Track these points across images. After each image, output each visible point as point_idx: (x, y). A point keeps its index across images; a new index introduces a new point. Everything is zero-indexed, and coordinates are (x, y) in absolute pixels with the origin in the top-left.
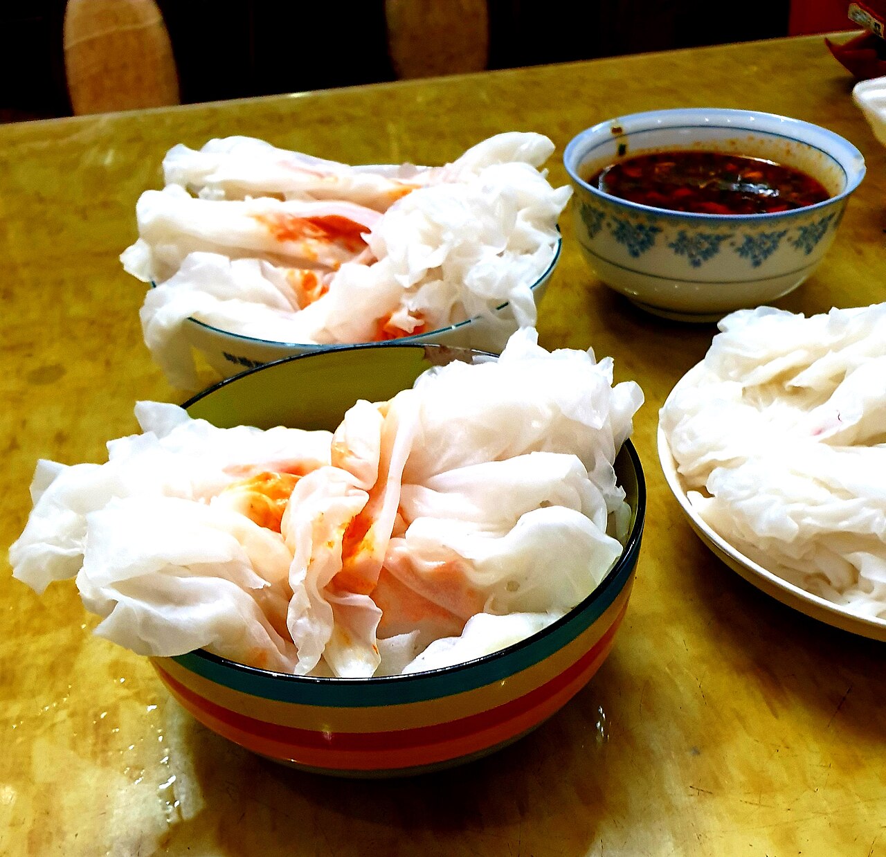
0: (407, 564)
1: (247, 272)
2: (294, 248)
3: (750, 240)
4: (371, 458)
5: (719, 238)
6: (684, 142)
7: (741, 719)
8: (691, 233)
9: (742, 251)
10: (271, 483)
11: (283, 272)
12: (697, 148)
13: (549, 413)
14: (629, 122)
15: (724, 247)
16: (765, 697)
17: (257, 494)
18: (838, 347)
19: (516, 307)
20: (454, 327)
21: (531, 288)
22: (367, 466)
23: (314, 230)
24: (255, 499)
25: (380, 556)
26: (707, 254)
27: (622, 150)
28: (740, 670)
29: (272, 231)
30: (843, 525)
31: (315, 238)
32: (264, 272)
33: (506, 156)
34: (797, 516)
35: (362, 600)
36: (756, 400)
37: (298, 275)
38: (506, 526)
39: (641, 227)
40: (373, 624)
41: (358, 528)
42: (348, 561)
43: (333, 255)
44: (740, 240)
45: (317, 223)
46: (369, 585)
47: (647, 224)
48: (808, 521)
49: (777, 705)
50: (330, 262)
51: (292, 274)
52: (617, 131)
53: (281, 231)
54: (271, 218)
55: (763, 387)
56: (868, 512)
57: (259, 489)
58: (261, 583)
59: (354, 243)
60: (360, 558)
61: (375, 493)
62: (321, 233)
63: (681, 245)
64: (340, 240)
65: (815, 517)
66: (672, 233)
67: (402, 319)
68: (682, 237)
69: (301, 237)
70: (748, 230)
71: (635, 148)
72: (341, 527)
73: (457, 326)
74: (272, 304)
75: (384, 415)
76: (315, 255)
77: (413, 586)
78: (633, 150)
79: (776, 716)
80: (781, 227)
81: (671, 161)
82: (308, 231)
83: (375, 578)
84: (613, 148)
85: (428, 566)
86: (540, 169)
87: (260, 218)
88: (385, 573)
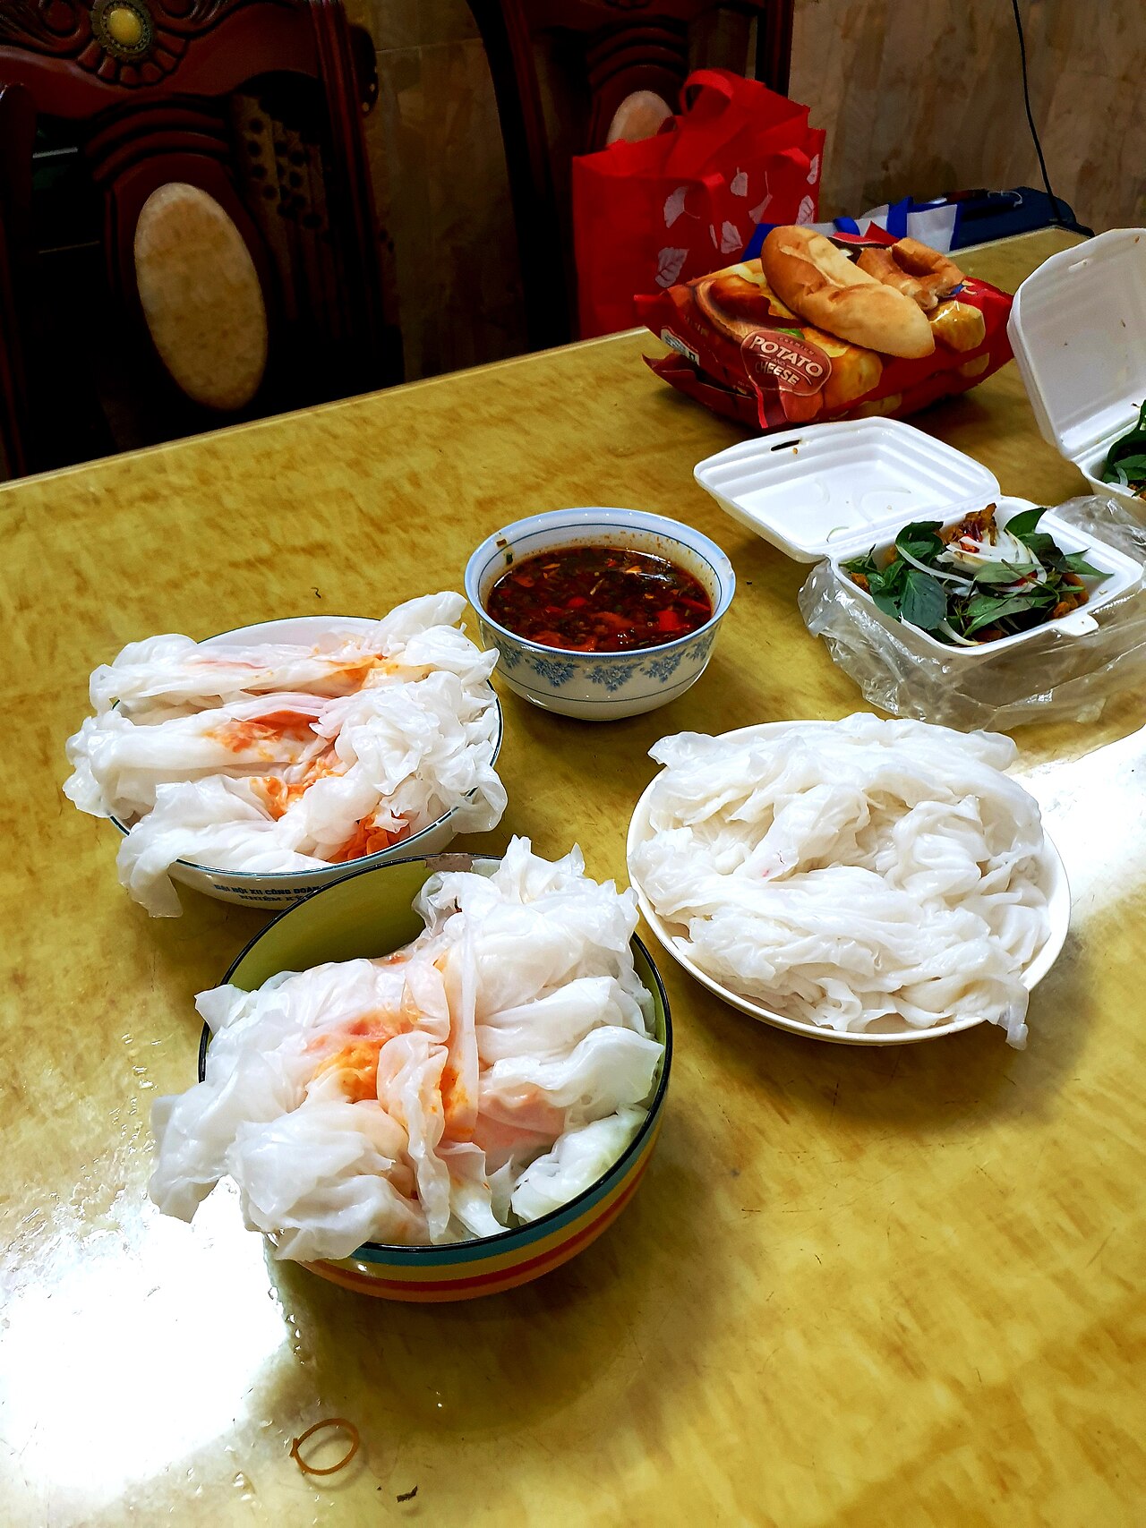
0: (497, 1104)
1: (210, 793)
2: (251, 755)
3: (656, 664)
4: (439, 1016)
5: (629, 668)
6: (564, 540)
7: (762, 1132)
8: (605, 667)
9: (650, 673)
10: (355, 1056)
11: (246, 781)
12: (578, 544)
13: (580, 943)
14: (511, 532)
15: (636, 673)
16: (774, 1106)
17: (347, 1070)
18: (761, 785)
19: (488, 792)
20: (438, 824)
21: (491, 765)
22: (441, 1023)
23: (262, 730)
24: (347, 1075)
25: (474, 1104)
26: (621, 681)
27: (509, 559)
28: (747, 1085)
29: (227, 745)
30: (808, 959)
31: (265, 738)
32: (225, 785)
33: (426, 621)
34: (770, 958)
35: (468, 1147)
36: (702, 833)
37: (261, 782)
38: (569, 1048)
39: (559, 665)
40: (482, 1163)
41: (448, 1079)
42: (449, 1113)
43: (286, 750)
44: (647, 664)
45: (262, 722)
46: (469, 1131)
47: (565, 662)
48: (779, 960)
49: (786, 1112)
50: (285, 758)
51: (255, 781)
52: (501, 543)
53: (235, 743)
54: (219, 730)
55: (707, 822)
56: (825, 945)
57: (348, 1065)
58: (388, 1163)
59: (303, 733)
60: (457, 1110)
61: (450, 1043)
62: (271, 731)
63: (597, 676)
64: (287, 733)
65: (783, 955)
66: (589, 669)
67: (384, 821)
68: (598, 670)
69: (254, 742)
70: (654, 658)
71: (521, 553)
72: (435, 1088)
73: (439, 822)
74: (243, 817)
75: (441, 969)
76: (271, 757)
77: (505, 1120)
78: (518, 558)
79: (788, 1122)
80: (681, 649)
81: (556, 563)
82: (257, 733)
83: (473, 1123)
84: (502, 559)
85: (516, 1101)
86: (457, 625)
87: (210, 734)
88: (481, 1117)
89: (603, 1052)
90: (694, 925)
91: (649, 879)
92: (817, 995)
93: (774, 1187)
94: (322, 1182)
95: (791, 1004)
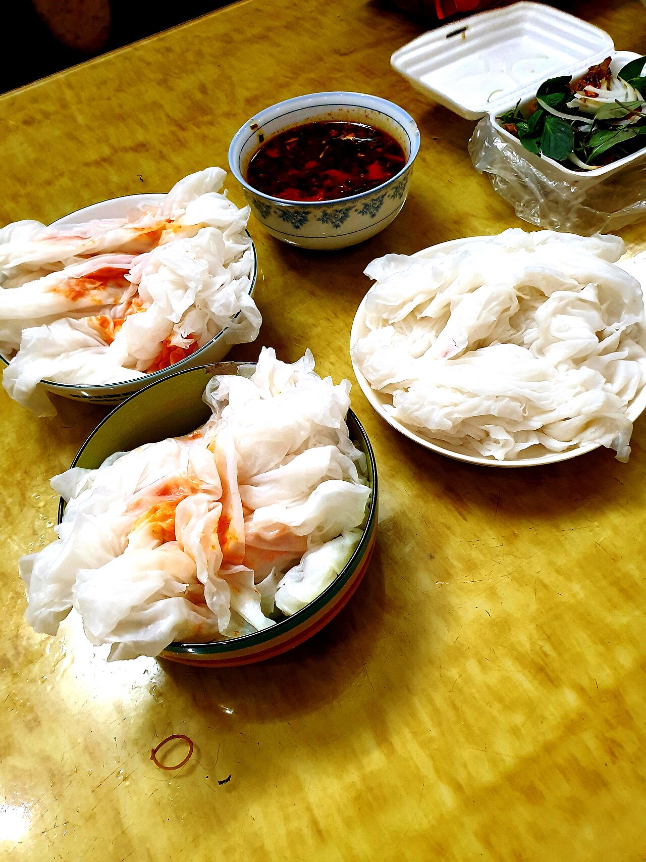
0: (258, 538)
1: (61, 332)
2: (85, 302)
3: (366, 205)
4: (214, 482)
5: (347, 210)
6: (300, 119)
7: (449, 528)
8: (329, 211)
9: (363, 212)
10: (159, 514)
11: (84, 321)
12: (308, 122)
13: (308, 424)
14: (260, 118)
15: (352, 213)
16: (457, 509)
17: (153, 523)
18: (441, 289)
19: (248, 314)
20: (214, 340)
21: (249, 294)
22: (215, 487)
23: (92, 283)
24: (154, 526)
25: (242, 540)
26: (342, 220)
27: (261, 138)
28: (439, 496)
29: (67, 297)
30: (475, 413)
31: (95, 288)
32: (71, 325)
33: (198, 190)
35: (241, 568)
36: (401, 328)
37: (95, 320)
38: (307, 495)
39: (297, 212)
40: (251, 578)
41: (223, 524)
42: (225, 547)
43: (110, 295)
44: (359, 206)
45: (92, 277)
46: (241, 557)
47: (301, 210)
48: (456, 416)
49: (464, 512)
50: (110, 301)
51: (91, 320)
52: (254, 127)
53: (73, 294)
54: (62, 287)
55: (405, 319)
56: (487, 403)
57: (154, 520)
58: (183, 587)
59: (121, 282)
60: (230, 545)
61: (224, 499)
62: (98, 283)
63: (325, 218)
64: (110, 283)
65: (459, 412)
66: (319, 213)
67: (179, 341)
68: (325, 214)
69: (87, 292)
70: (364, 201)
71: (269, 133)
72: (214, 532)
73: (215, 339)
74: (86, 346)
75: (212, 450)
76: (100, 301)
77: (266, 547)
78: (268, 136)
79: (466, 520)
80: (383, 193)
81: (296, 137)
82: (89, 286)
83: (243, 552)
84: (255, 138)
85: (271, 535)
86: (221, 192)
87: (55, 290)
88: (248, 547)
89: (328, 498)
90: (397, 395)
91: (364, 365)
92: (483, 435)
93: (458, 565)
94: (133, 608)
95: (465, 444)
